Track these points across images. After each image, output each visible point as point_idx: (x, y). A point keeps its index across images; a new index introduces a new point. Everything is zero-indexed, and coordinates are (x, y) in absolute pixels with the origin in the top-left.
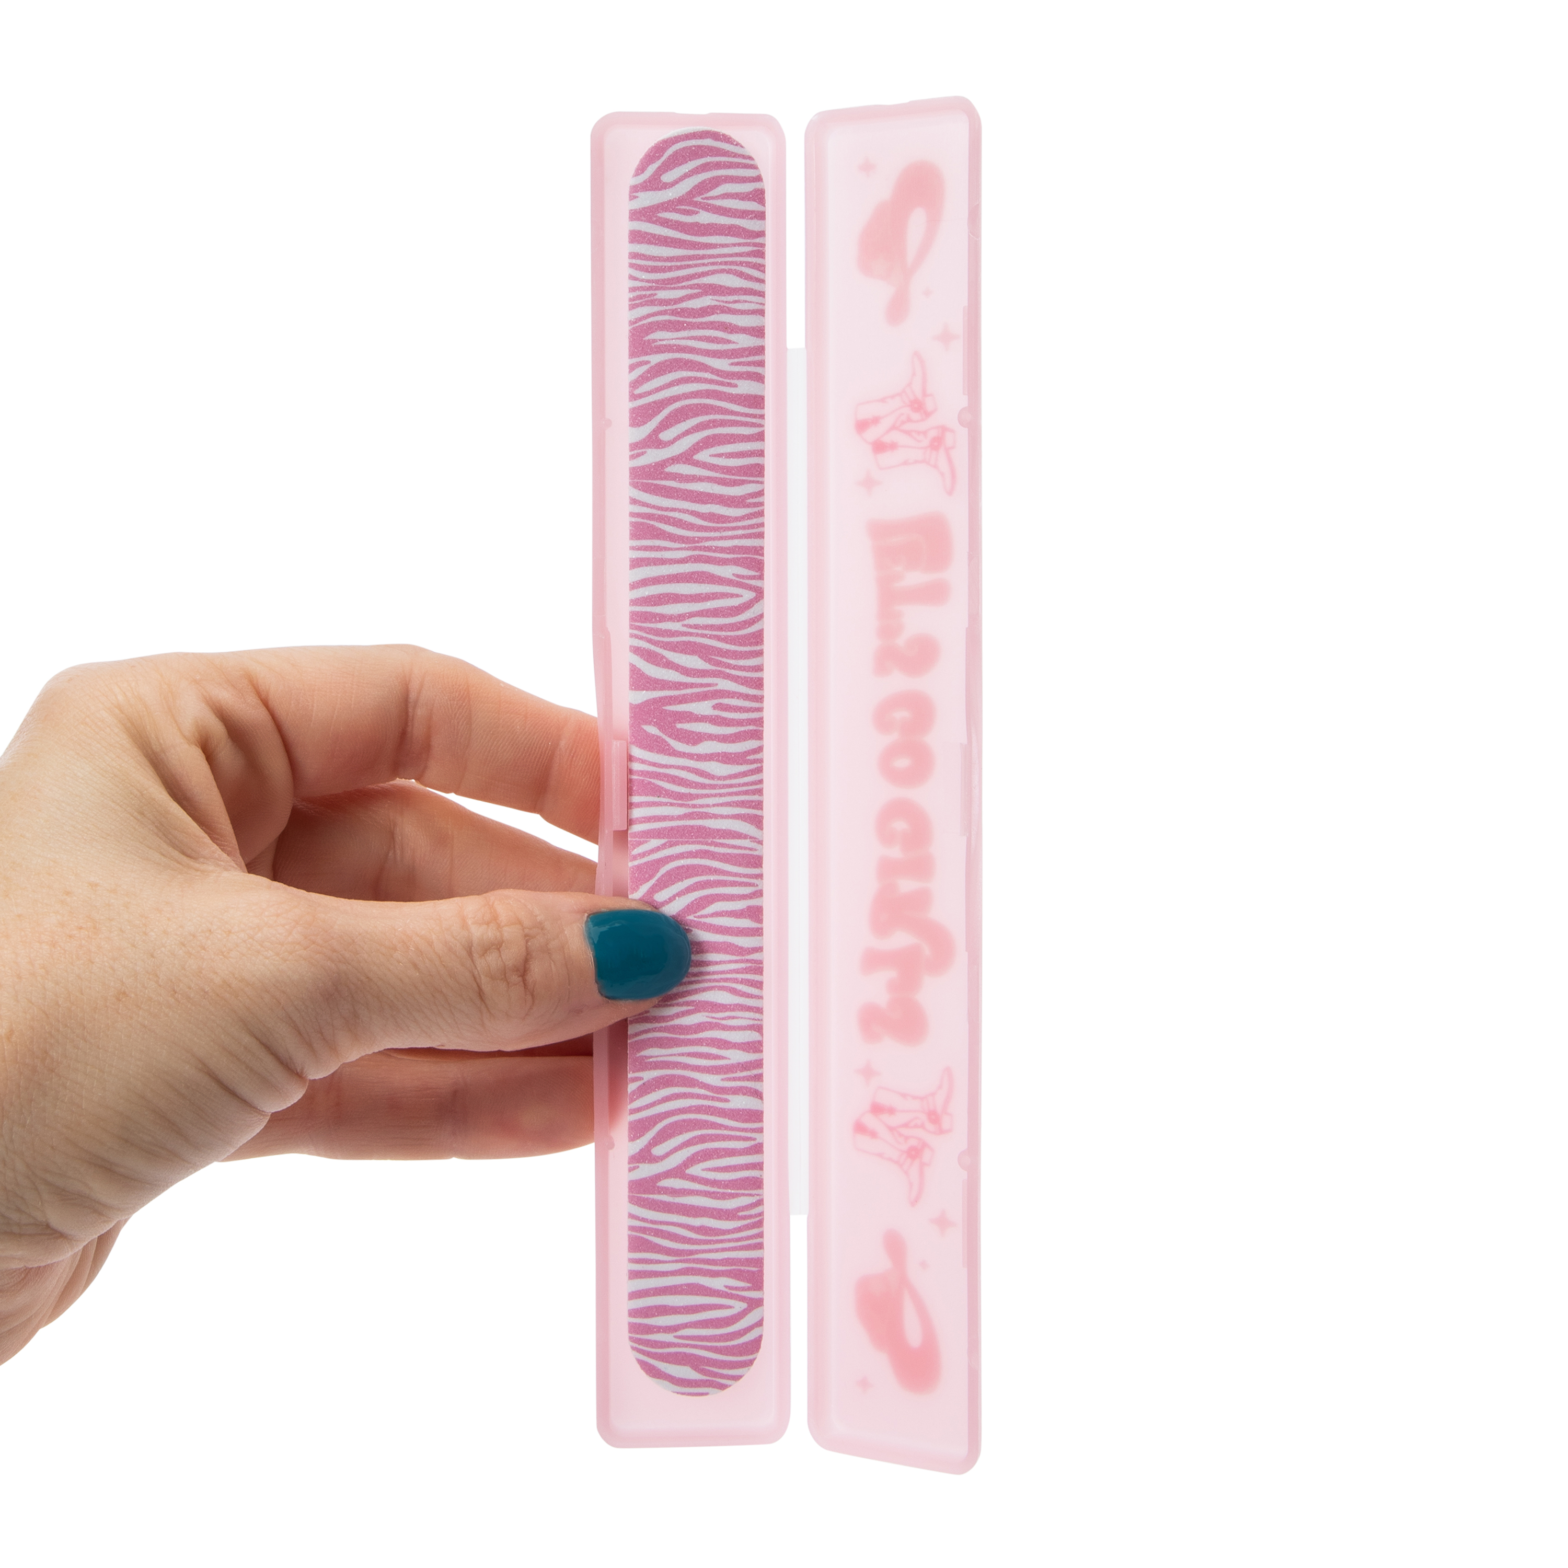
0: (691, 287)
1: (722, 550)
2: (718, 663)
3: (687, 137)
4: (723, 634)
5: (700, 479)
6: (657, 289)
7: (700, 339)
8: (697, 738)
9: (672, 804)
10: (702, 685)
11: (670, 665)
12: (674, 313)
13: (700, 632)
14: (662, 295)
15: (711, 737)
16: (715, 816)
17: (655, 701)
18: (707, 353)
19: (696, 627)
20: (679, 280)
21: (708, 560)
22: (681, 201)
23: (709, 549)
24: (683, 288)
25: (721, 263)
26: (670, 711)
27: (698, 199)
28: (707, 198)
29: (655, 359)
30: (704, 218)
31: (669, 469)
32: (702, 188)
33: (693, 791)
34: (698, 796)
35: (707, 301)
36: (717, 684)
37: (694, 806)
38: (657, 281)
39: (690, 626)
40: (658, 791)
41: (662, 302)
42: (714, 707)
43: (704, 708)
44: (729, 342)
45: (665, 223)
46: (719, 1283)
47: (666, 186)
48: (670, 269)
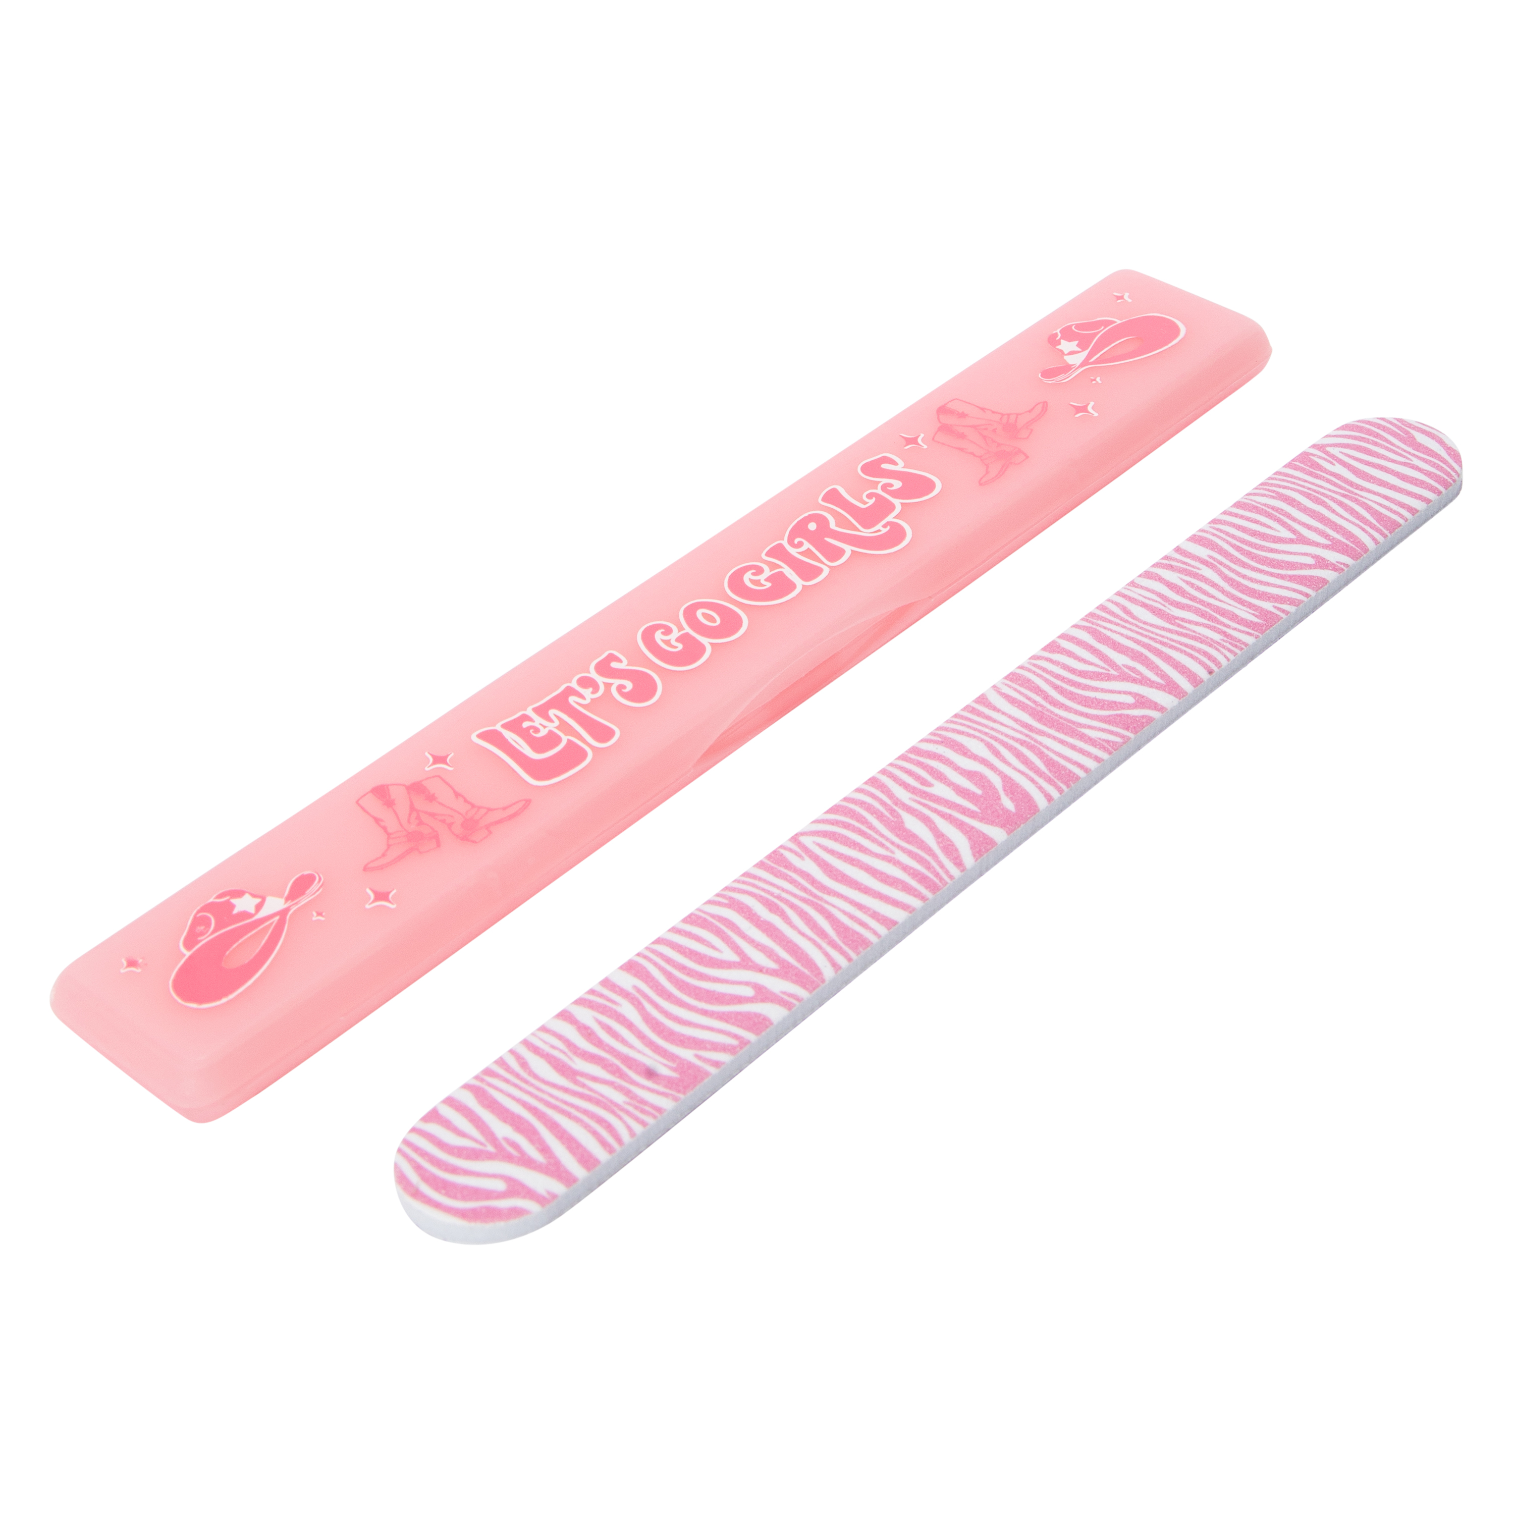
0: (583, 1086)
1: (793, 882)
2: (892, 811)
3: (437, 1205)
4: (863, 828)
5: (751, 941)
6: (616, 1105)
7: (624, 1042)
8: (970, 775)
9: (1048, 748)
10: (925, 805)
11: (939, 835)
12: (622, 1075)
13: (881, 839)
14: (619, 1098)
15: (957, 768)
16: (1016, 720)
17: (982, 820)
18: (630, 1026)
19: (882, 845)
20: (589, 1099)
21: (813, 881)
22: (509, 1158)
23: (805, 890)
24: (591, 1089)
25: (532, 1085)
26: (976, 805)
27: (490, 1148)
28: (481, 1144)
29: (687, 1054)
30: (502, 1130)
31: (772, 965)
32: (474, 1155)
33: (1017, 745)
34: (1017, 740)
35: (579, 1064)
36: (910, 799)
37: (1027, 735)
38: (613, 1112)
39: (887, 849)
40: (1049, 763)
41: (627, 1093)
42: (930, 785)
43: (939, 789)
44: (600, 1023)
45: (545, 1149)
46: (1338, 469)
47: (508, 1179)
48: (586, 1112)
